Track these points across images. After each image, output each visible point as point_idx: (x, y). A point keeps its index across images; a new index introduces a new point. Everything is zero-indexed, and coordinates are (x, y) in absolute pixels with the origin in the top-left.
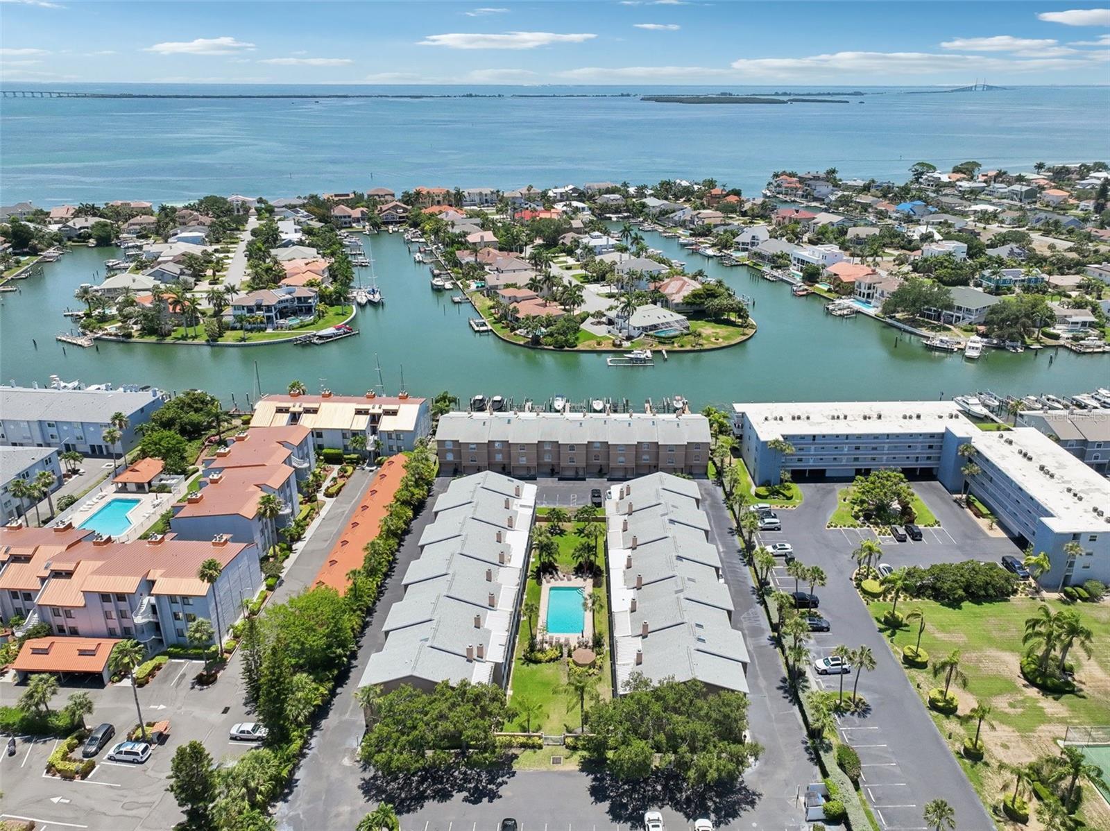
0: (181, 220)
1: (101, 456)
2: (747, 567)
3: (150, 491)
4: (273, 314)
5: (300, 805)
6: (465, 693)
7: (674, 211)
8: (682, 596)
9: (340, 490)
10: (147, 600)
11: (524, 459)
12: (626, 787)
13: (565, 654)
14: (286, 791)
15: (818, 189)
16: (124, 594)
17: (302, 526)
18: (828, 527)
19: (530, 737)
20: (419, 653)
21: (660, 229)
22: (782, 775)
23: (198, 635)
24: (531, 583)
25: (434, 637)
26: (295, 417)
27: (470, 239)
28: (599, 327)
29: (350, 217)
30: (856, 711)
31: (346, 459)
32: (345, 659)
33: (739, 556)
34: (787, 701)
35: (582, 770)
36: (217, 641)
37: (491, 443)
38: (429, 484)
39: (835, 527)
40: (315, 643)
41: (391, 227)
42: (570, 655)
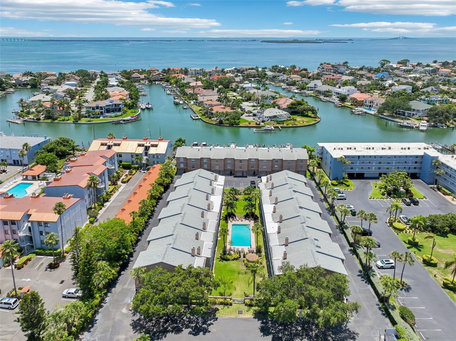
0: (68, 79)
1: (18, 165)
2: (332, 216)
3: (38, 180)
4: (103, 111)
5: (97, 335)
6: (190, 272)
7: (279, 76)
8: (304, 225)
9: (129, 180)
10: (27, 225)
11: (218, 167)
12: (280, 327)
13: (242, 257)
14: (90, 326)
15: (341, 69)
16: (15, 220)
17: (109, 195)
18: (370, 199)
19: (225, 299)
20: (166, 251)
21: (273, 83)
22: (368, 323)
23: (50, 241)
24: (222, 222)
25: (174, 243)
26: (109, 147)
27: (191, 84)
28: (249, 117)
29: (139, 78)
30: (403, 288)
31: (132, 167)
32: (127, 256)
33: (327, 211)
34: (364, 282)
35: (255, 318)
36: (61, 247)
37: (202, 159)
38: (172, 177)
39: (373, 199)
40: (111, 245)
41: (157, 82)
42: (244, 257)
